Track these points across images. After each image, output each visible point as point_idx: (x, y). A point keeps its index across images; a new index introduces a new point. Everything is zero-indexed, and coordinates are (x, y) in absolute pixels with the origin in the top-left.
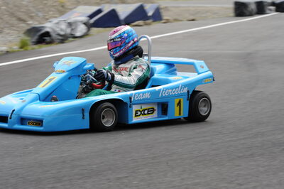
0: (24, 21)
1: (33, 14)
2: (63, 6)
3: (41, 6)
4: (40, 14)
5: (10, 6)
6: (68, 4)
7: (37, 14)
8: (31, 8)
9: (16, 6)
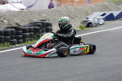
0: (73, 18)
1: (77, 16)
2: (87, 12)
3: (79, 12)
4: (79, 16)
5: (67, 12)
6: (89, 12)
7: (78, 16)
8: (75, 13)
9: (69, 12)
